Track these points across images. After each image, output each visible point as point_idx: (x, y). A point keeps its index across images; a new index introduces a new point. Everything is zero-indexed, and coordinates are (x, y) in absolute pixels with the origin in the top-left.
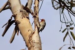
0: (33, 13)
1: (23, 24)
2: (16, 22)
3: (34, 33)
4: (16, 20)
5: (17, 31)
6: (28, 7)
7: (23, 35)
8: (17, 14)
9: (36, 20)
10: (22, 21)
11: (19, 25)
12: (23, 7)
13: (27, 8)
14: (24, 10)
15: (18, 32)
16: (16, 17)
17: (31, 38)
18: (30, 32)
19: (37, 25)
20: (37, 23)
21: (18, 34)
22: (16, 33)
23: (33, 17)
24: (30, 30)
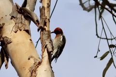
0: (37, 21)
1: (17, 44)
2: (2, 39)
3: (40, 63)
4: (3, 36)
5: (5, 58)
6: (28, 8)
7: (18, 67)
8: (4, 24)
9: (45, 37)
10: (14, 37)
11: (9, 46)
12: (18, 8)
13: (26, 11)
14: (19, 16)
15: (8, 61)
16: (2, 29)
17: (34, 74)
18: (32, 61)
19: (46, 47)
20: (47, 43)
21: (6, 65)
22: (2, 63)
23: (38, 30)
24: (32, 57)
